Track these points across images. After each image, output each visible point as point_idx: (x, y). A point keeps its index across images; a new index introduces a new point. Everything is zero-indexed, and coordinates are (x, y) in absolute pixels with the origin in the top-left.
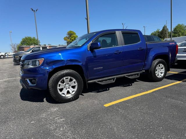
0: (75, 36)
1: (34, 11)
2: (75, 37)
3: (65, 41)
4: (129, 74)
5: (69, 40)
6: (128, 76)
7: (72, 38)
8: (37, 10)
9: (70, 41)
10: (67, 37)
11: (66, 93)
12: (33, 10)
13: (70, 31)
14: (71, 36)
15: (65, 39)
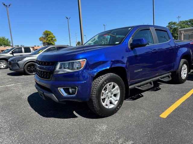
0: (52, 36)
1: (7, 6)
2: (52, 38)
3: (40, 41)
4: (162, 76)
5: (45, 40)
6: (162, 79)
7: (49, 39)
8: (9, 5)
9: (47, 42)
10: (43, 37)
11: (108, 103)
12: (4, 5)
13: (46, 31)
14: (47, 36)
15: (41, 39)
